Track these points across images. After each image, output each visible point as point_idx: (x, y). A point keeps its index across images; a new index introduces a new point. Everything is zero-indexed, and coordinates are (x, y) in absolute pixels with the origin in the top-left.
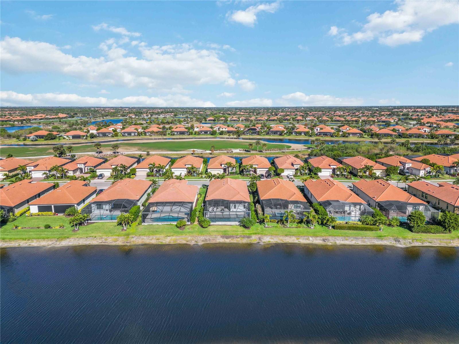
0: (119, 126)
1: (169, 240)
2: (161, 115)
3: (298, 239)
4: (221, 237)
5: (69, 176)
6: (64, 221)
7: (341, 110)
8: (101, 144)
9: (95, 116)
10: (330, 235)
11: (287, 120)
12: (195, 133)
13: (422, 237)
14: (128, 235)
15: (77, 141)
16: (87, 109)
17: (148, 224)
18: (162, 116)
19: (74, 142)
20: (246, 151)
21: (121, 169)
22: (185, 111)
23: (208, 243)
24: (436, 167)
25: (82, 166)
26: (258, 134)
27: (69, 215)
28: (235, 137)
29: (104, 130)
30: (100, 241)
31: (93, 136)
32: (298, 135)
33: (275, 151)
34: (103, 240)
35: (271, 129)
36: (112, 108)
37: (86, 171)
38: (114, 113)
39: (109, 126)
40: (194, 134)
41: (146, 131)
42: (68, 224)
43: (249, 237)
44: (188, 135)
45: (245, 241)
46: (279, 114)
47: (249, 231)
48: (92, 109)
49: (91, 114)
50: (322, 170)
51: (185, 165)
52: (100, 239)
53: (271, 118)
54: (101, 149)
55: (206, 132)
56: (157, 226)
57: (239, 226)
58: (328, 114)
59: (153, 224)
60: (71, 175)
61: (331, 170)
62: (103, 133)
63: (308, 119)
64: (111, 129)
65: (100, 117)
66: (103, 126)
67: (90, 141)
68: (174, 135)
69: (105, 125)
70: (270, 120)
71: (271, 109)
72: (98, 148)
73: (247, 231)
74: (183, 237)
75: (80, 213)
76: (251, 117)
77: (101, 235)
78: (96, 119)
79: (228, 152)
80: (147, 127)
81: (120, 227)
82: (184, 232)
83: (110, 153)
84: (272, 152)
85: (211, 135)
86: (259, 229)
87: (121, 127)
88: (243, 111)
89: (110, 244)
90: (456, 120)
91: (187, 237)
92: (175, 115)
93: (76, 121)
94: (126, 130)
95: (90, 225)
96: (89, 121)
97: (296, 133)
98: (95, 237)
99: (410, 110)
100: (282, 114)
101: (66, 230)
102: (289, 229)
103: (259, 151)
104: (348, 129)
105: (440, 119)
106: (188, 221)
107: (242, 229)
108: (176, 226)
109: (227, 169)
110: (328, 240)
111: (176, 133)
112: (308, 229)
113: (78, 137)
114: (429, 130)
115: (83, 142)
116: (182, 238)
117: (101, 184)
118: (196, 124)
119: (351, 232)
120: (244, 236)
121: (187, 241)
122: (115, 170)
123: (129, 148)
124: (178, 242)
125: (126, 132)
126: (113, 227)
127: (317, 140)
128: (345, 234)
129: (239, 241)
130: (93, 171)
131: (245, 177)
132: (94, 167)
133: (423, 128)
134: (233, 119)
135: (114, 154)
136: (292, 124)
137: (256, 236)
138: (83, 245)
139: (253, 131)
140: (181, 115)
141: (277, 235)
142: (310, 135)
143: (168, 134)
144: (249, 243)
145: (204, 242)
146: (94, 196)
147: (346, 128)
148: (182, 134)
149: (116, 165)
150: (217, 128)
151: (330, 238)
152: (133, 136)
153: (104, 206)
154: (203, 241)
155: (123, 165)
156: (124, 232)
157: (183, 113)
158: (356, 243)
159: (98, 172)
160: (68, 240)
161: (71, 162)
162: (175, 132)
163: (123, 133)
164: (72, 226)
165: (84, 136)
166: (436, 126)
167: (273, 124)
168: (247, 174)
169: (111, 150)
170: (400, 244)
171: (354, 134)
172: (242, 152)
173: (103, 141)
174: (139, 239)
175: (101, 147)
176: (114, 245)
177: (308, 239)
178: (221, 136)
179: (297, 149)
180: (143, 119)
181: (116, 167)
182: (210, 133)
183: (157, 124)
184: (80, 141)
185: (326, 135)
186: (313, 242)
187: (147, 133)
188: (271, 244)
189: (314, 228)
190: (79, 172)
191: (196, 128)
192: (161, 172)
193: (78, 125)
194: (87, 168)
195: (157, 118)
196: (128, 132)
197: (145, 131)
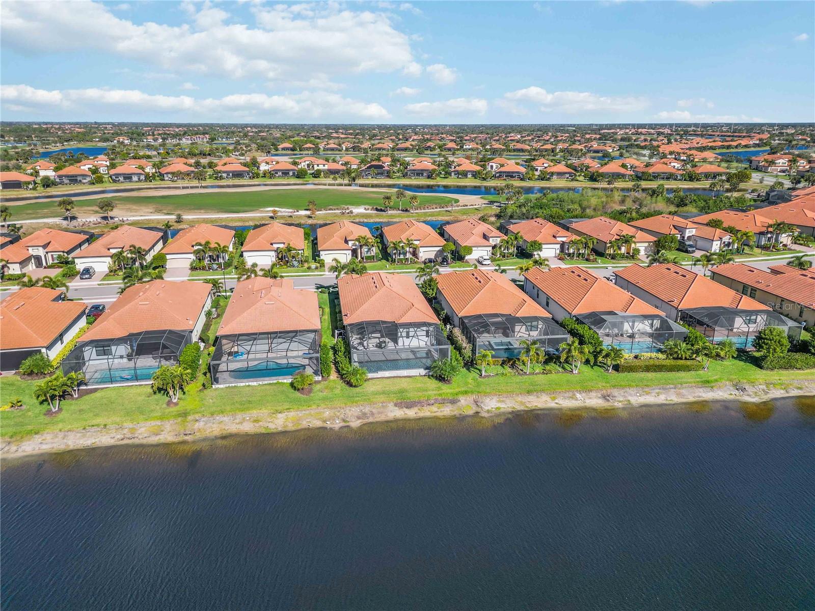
0: (103, 162)
1: (282, 420)
2: (184, 140)
3: (554, 399)
4: (396, 405)
5: (12, 275)
6: (20, 390)
7: (516, 131)
8: (74, 199)
9: (44, 140)
10: (614, 387)
11: (429, 148)
12: (265, 174)
13: (781, 378)
14: (184, 414)
15: (15, 193)
16: (24, 127)
17: (227, 385)
18: (186, 142)
19: (8, 197)
20: (377, 210)
21: (133, 256)
22: (229, 130)
23: (371, 423)
24: (742, 235)
25: (41, 252)
26: (389, 177)
27: (31, 374)
28: (346, 181)
29: (70, 170)
30: (119, 436)
31: (47, 183)
32: (461, 178)
33: (433, 209)
34: (125, 431)
35: (409, 167)
36: (77, 124)
37: (50, 262)
38: (84, 134)
39: (79, 161)
40: (262, 177)
41: (163, 171)
42: (31, 395)
43: (454, 402)
44: (250, 178)
45: (447, 411)
46: (410, 138)
47: (451, 389)
48: (35, 126)
49: (35, 137)
50: (544, 246)
51: (272, 244)
52: (117, 429)
53: (400, 146)
54: (75, 211)
55: (285, 173)
56: (248, 389)
57: (426, 378)
58: (497, 138)
59: (239, 385)
60: (16, 273)
61: (558, 246)
62: (71, 177)
63: (468, 147)
64: (85, 167)
65: (56, 142)
66: (66, 161)
67: (43, 194)
68: (221, 178)
69: (71, 160)
70: (398, 150)
71: (393, 129)
72: (68, 210)
73: (446, 389)
74: (312, 412)
75: (55, 367)
76: (362, 143)
77: (118, 420)
78: (47, 146)
79: (343, 213)
80: (161, 162)
81: (161, 398)
82: (312, 400)
83: (94, 218)
84: (427, 211)
85: (297, 177)
86: (470, 381)
87: (108, 163)
88: (341, 131)
89: (145, 441)
90: (711, 147)
91: (322, 411)
92: (212, 139)
93: (6, 151)
94: (119, 170)
95: (86, 397)
96: (34, 151)
97: (458, 173)
98: (105, 425)
99: (627, 131)
100: (416, 137)
101: (30, 413)
102: (531, 377)
103: (403, 211)
104: (546, 165)
105: (687, 146)
106: (316, 373)
107: (434, 383)
108: (292, 385)
109: (359, 251)
110: (612, 397)
111: (224, 175)
112: (568, 376)
113: (16, 185)
114: (679, 165)
115: (28, 195)
116: (310, 414)
117: (90, 291)
118: (261, 157)
119: (650, 375)
120: (444, 399)
121: (325, 421)
122: (118, 257)
123: (134, 207)
124: (304, 424)
125: (120, 174)
126: (143, 397)
127: (508, 186)
128: (642, 380)
129: (435, 412)
130: (67, 263)
131: (397, 264)
132: (67, 253)
133: (670, 163)
134: (329, 146)
135: (105, 222)
136: (444, 156)
137: (468, 398)
138: (78, 450)
139: (379, 170)
140: (224, 140)
141: (510, 394)
142: (483, 178)
143: (208, 177)
144: (458, 415)
145: (361, 421)
146: (83, 323)
147: (543, 164)
148: (238, 177)
149: (120, 248)
150: (304, 164)
151: (615, 392)
152: (136, 182)
153: (113, 348)
154: (359, 418)
155: (137, 247)
156: (173, 409)
157: (228, 135)
158: (669, 399)
159: (80, 265)
160: (37, 439)
161: (11, 242)
162: (224, 172)
163: (114, 175)
164: (41, 403)
165: (29, 183)
166: (685, 158)
167: (409, 157)
168: (401, 260)
169: (97, 212)
170: (748, 395)
171: (560, 174)
172: (371, 212)
173: (72, 192)
174: (213, 423)
175: (73, 208)
176: (154, 443)
177: (573, 397)
178: (316, 181)
179: (472, 205)
180: (149, 147)
181: (121, 253)
182: (294, 173)
183: (182, 157)
184: (20, 194)
185: (512, 177)
186: (586, 404)
187: (165, 175)
188: (504, 413)
189: (579, 373)
190: (34, 265)
191: (264, 164)
192: (221, 260)
193: (10, 160)
194: (52, 255)
195: (179, 144)
196: (125, 174)
197: (159, 172)
